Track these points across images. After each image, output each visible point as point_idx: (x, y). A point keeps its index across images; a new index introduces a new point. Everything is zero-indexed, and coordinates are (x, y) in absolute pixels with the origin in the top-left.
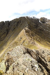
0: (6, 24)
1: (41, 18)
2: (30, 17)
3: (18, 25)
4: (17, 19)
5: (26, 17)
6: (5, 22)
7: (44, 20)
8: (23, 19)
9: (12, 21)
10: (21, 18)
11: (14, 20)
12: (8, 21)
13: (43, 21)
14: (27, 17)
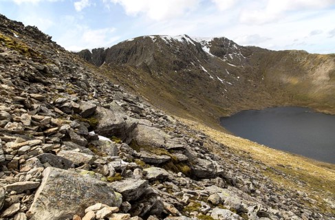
0: (96, 58)
1: (216, 39)
2: (165, 38)
3: (127, 59)
4: (126, 43)
5: (153, 37)
6: (93, 50)
7: (222, 46)
8: (144, 43)
9: (114, 47)
10: (139, 40)
11: (120, 44)
12: (101, 50)
13: (220, 48)
14: (158, 37)
